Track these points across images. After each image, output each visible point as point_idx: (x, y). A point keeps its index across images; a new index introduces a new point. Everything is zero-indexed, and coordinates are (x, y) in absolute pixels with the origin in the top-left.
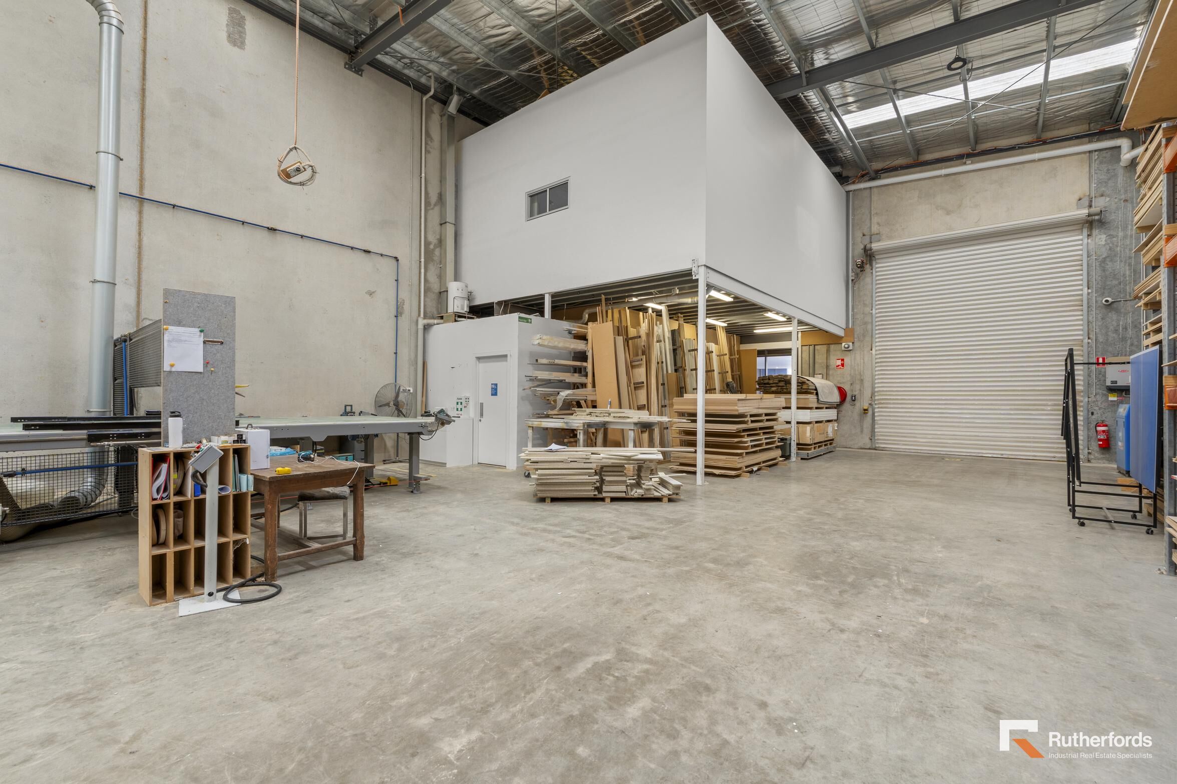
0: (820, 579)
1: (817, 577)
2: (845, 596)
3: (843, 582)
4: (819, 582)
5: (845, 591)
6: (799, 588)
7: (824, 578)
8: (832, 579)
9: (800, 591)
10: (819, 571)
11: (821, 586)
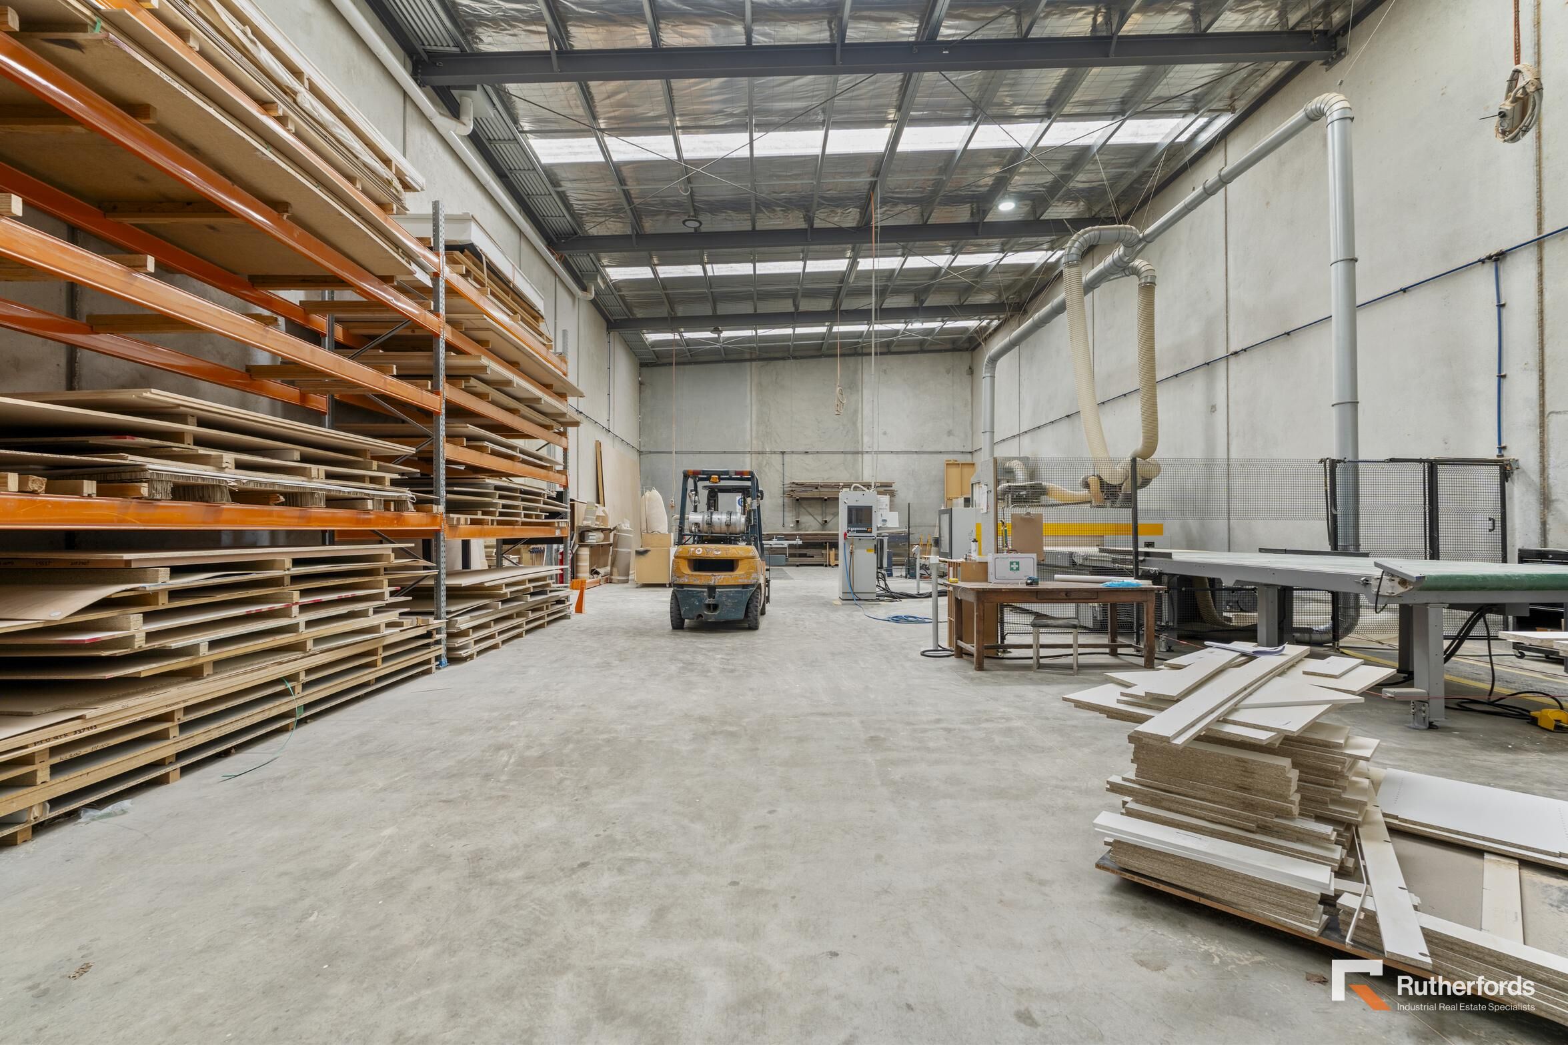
0: (604, 740)
1: (608, 741)
2: (578, 729)
3: (578, 742)
4: (605, 736)
5: (577, 733)
6: (623, 726)
7: (599, 742)
8: (591, 742)
9: (622, 724)
10: (606, 749)
11: (602, 733)
